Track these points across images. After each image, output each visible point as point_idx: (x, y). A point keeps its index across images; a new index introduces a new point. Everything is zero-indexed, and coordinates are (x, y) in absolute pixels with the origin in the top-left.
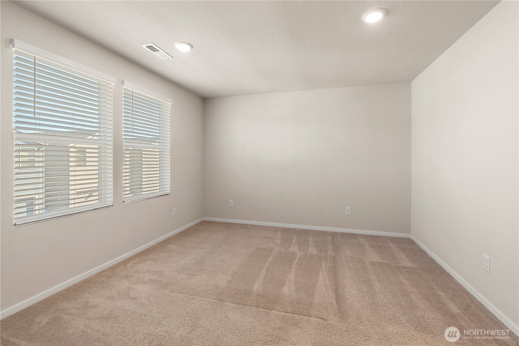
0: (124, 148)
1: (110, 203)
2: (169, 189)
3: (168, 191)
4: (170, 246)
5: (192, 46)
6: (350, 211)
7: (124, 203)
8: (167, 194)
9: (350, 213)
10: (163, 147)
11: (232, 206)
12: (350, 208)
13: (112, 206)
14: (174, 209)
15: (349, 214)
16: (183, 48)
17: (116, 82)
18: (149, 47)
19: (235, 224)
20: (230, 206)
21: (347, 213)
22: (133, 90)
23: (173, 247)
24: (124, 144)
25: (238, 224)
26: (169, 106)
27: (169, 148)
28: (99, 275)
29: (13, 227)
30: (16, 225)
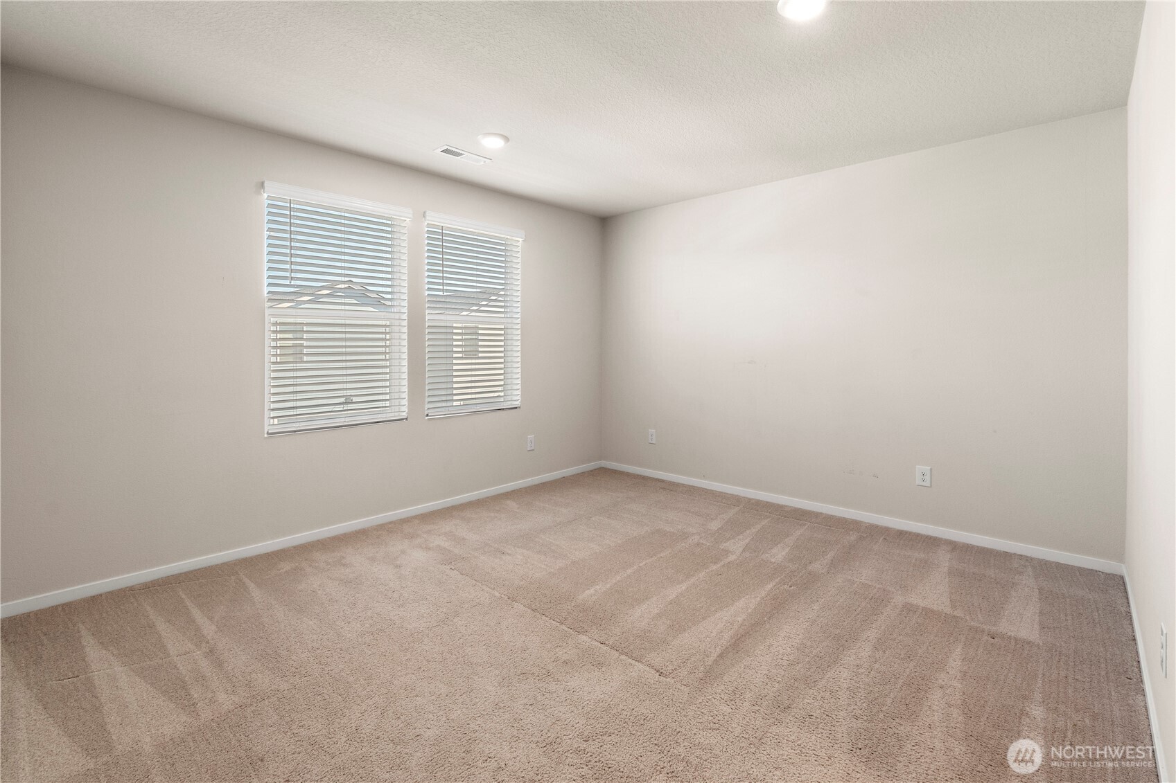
0: (427, 324)
1: (404, 415)
2: (519, 398)
3: (518, 403)
4: (508, 502)
5: (506, 139)
6: (928, 478)
7: (427, 418)
8: (516, 408)
9: (927, 483)
10: (509, 321)
11: (654, 442)
12: (927, 469)
13: (407, 419)
14: (531, 437)
15: (924, 484)
16: (493, 144)
17: (411, 216)
18: (445, 151)
19: (658, 480)
20: (650, 441)
21: (919, 482)
22: (442, 225)
23: (512, 504)
24: (427, 317)
25: (663, 481)
26: (519, 244)
27: (519, 321)
28: (381, 527)
29: (266, 436)
30: (268, 433)
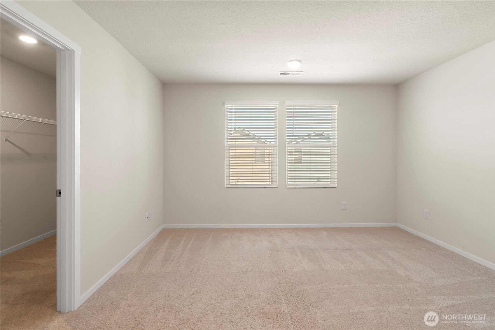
1: (276, 186)
3: (336, 185)
5: (300, 61)
7: (286, 188)
8: (335, 188)
11: (427, 218)
14: (344, 203)
16: (296, 65)
17: (278, 104)
18: (282, 74)
22: (293, 105)
25: (432, 244)
26: (336, 108)
27: (336, 145)
29: (226, 188)
30: (227, 187)
